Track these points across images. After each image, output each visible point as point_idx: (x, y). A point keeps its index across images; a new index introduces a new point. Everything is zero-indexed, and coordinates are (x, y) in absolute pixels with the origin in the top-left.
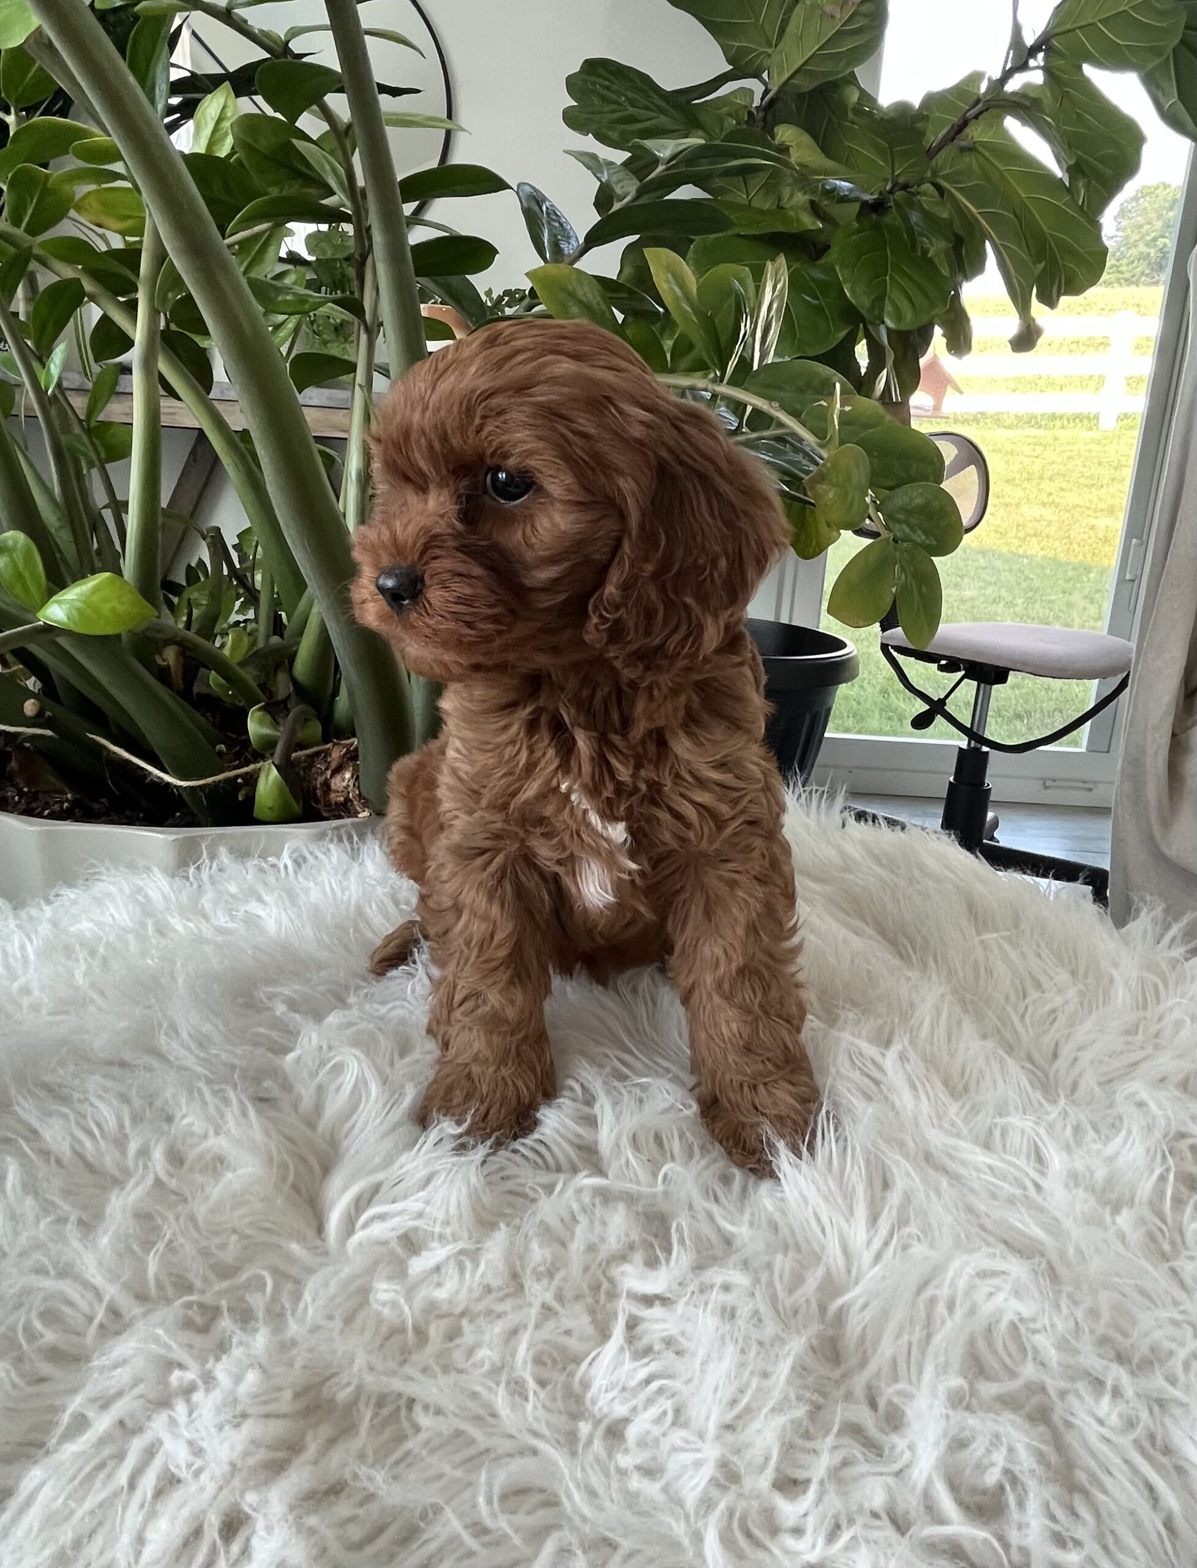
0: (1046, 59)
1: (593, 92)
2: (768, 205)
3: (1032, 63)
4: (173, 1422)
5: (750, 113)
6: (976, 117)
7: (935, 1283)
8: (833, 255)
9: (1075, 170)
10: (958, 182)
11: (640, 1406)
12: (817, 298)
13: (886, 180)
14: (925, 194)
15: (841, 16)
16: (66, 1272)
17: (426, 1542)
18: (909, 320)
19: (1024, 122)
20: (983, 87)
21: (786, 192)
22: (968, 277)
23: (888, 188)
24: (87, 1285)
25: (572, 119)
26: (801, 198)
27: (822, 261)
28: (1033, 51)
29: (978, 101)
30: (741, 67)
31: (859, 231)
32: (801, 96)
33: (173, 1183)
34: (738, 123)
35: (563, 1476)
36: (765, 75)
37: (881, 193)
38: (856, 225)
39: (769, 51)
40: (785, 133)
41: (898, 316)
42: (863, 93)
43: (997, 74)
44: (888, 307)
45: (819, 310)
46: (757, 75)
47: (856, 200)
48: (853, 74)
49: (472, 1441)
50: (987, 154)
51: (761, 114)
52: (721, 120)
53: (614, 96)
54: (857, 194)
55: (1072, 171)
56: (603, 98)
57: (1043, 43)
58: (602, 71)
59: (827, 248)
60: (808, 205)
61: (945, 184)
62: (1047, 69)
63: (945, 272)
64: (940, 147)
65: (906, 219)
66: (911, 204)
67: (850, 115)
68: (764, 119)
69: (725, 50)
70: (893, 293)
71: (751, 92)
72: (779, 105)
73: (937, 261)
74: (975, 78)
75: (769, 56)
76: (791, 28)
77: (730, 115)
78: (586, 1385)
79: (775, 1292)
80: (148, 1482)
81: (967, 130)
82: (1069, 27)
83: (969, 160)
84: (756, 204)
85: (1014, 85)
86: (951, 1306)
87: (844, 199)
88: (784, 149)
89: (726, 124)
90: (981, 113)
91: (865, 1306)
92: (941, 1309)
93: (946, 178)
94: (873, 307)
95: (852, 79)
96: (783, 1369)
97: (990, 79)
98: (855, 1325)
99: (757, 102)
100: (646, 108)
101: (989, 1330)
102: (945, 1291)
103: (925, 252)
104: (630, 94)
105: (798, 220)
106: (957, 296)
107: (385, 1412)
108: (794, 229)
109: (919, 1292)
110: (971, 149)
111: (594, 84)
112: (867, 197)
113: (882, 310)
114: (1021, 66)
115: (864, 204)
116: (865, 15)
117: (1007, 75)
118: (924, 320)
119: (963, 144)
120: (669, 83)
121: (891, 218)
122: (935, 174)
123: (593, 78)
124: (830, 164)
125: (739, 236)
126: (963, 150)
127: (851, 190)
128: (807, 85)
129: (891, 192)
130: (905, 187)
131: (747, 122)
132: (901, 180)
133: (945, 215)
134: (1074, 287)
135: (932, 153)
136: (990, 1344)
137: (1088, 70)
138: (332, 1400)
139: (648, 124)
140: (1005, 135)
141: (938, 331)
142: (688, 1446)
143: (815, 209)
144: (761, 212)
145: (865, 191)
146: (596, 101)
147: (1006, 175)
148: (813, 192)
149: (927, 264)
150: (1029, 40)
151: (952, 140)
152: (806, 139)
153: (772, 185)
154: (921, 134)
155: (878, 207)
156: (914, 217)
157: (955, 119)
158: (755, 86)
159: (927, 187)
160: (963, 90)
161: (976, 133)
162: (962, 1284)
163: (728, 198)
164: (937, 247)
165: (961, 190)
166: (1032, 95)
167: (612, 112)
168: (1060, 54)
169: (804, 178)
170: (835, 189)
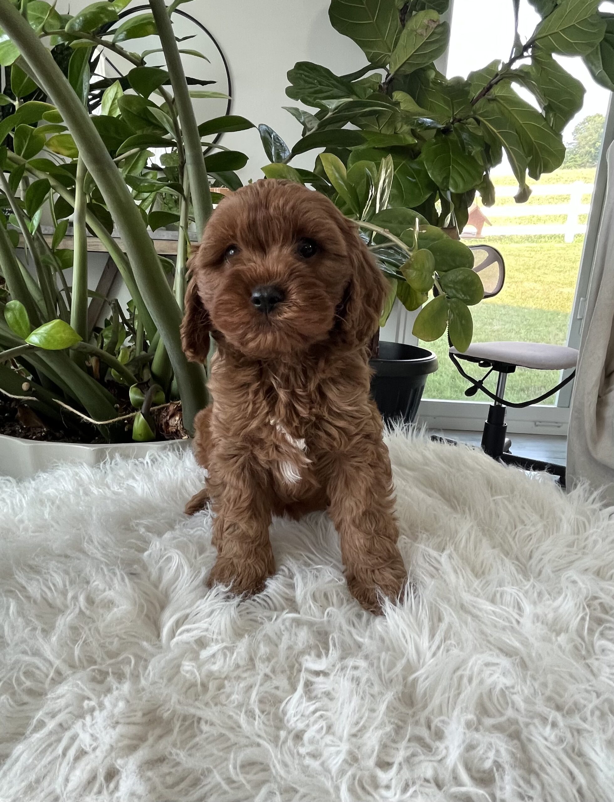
0: (532, 52)
1: (300, 78)
2: (390, 132)
3: (525, 54)
4: (84, 725)
5: (380, 86)
6: (496, 83)
7: (463, 668)
8: (423, 156)
9: (548, 108)
10: (487, 117)
11: (311, 724)
12: (415, 178)
13: (450, 117)
14: (470, 124)
15: (426, 35)
16: (36, 653)
17: (204, 786)
18: (462, 189)
19: (522, 85)
20: (500, 68)
21: (399, 125)
22: (493, 165)
23: (451, 121)
24: (46, 660)
25: (290, 93)
26: (406, 128)
27: (417, 160)
28: (526, 48)
29: (497, 75)
30: (375, 63)
31: (435, 144)
32: (407, 76)
33: (88, 613)
34: (374, 91)
35: (272, 756)
36: (388, 67)
37: (447, 124)
38: (434, 140)
39: (390, 54)
40: (398, 96)
41: (456, 186)
42: (438, 73)
43: (507, 61)
44: (451, 181)
45: (416, 184)
46: (383, 67)
47: (434, 128)
48: (433, 64)
49: (229, 739)
50: (502, 102)
51: (386, 86)
52: (365, 90)
53: (310, 80)
54: (435, 125)
55: (546, 109)
56: (305, 81)
57: (532, 44)
58: (304, 67)
59: (419, 153)
60: (410, 132)
61: (481, 119)
62: (533, 57)
63: (481, 163)
64: (477, 99)
65: (459, 136)
66: (462, 129)
67: (431, 85)
68: (387, 89)
69: (367, 54)
70: (453, 174)
71: (380, 75)
72: (395, 81)
73: (476, 158)
74: (496, 63)
75: (390, 56)
76: (401, 42)
77: (370, 87)
78: (284, 713)
79: (381, 670)
80: (72, 753)
81: (492, 90)
82: (544, 34)
83: (493, 105)
84: (383, 132)
85: (516, 66)
86: (470, 680)
87: (428, 128)
88: (397, 104)
89: (368, 92)
90: (499, 81)
91: (427, 678)
92: (465, 680)
93: (481, 115)
94: (443, 183)
95: (432, 67)
96: (382, 708)
97: (503, 63)
98: (421, 688)
99: (383, 80)
100: (328, 86)
101: (490, 691)
102: (467, 673)
103: (470, 153)
104: (319, 79)
105: (405, 139)
106: (487, 175)
107: (187, 723)
108: (403, 144)
109: (454, 672)
110: (494, 100)
111: (301, 74)
112: (440, 126)
113: (448, 183)
114: (520, 56)
115: (439, 130)
116: (438, 34)
117: (512, 61)
118: (470, 187)
119: (490, 97)
120: (339, 72)
121: (453, 137)
122: (475, 112)
123: (301, 72)
124: (420, 110)
125: (374, 148)
126: (489, 100)
127: (432, 123)
128: (409, 70)
129: (453, 123)
130: (459, 121)
131: (379, 91)
132: (458, 117)
133: (480, 134)
134: (548, 169)
135: (474, 102)
136: (490, 699)
137: (555, 56)
138: (161, 718)
139: (328, 94)
140: (511, 91)
141: (477, 194)
142: (333, 744)
143: (413, 133)
144: (385, 135)
145: (439, 123)
146: (302, 82)
147: (513, 112)
148: (412, 124)
149: (471, 159)
150: (524, 42)
151: (484, 95)
152: (409, 97)
153: (391, 122)
154: (468, 93)
155: (446, 131)
156: (465, 136)
157: (485, 85)
158: (382, 72)
159: (471, 120)
160: (490, 70)
161: (496, 91)
162: (476, 669)
163: (370, 129)
164: (476, 150)
165: (489, 121)
166: (526, 71)
167: (311, 88)
168: (539, 49)
169: (408, 118)
170: (423, 123)
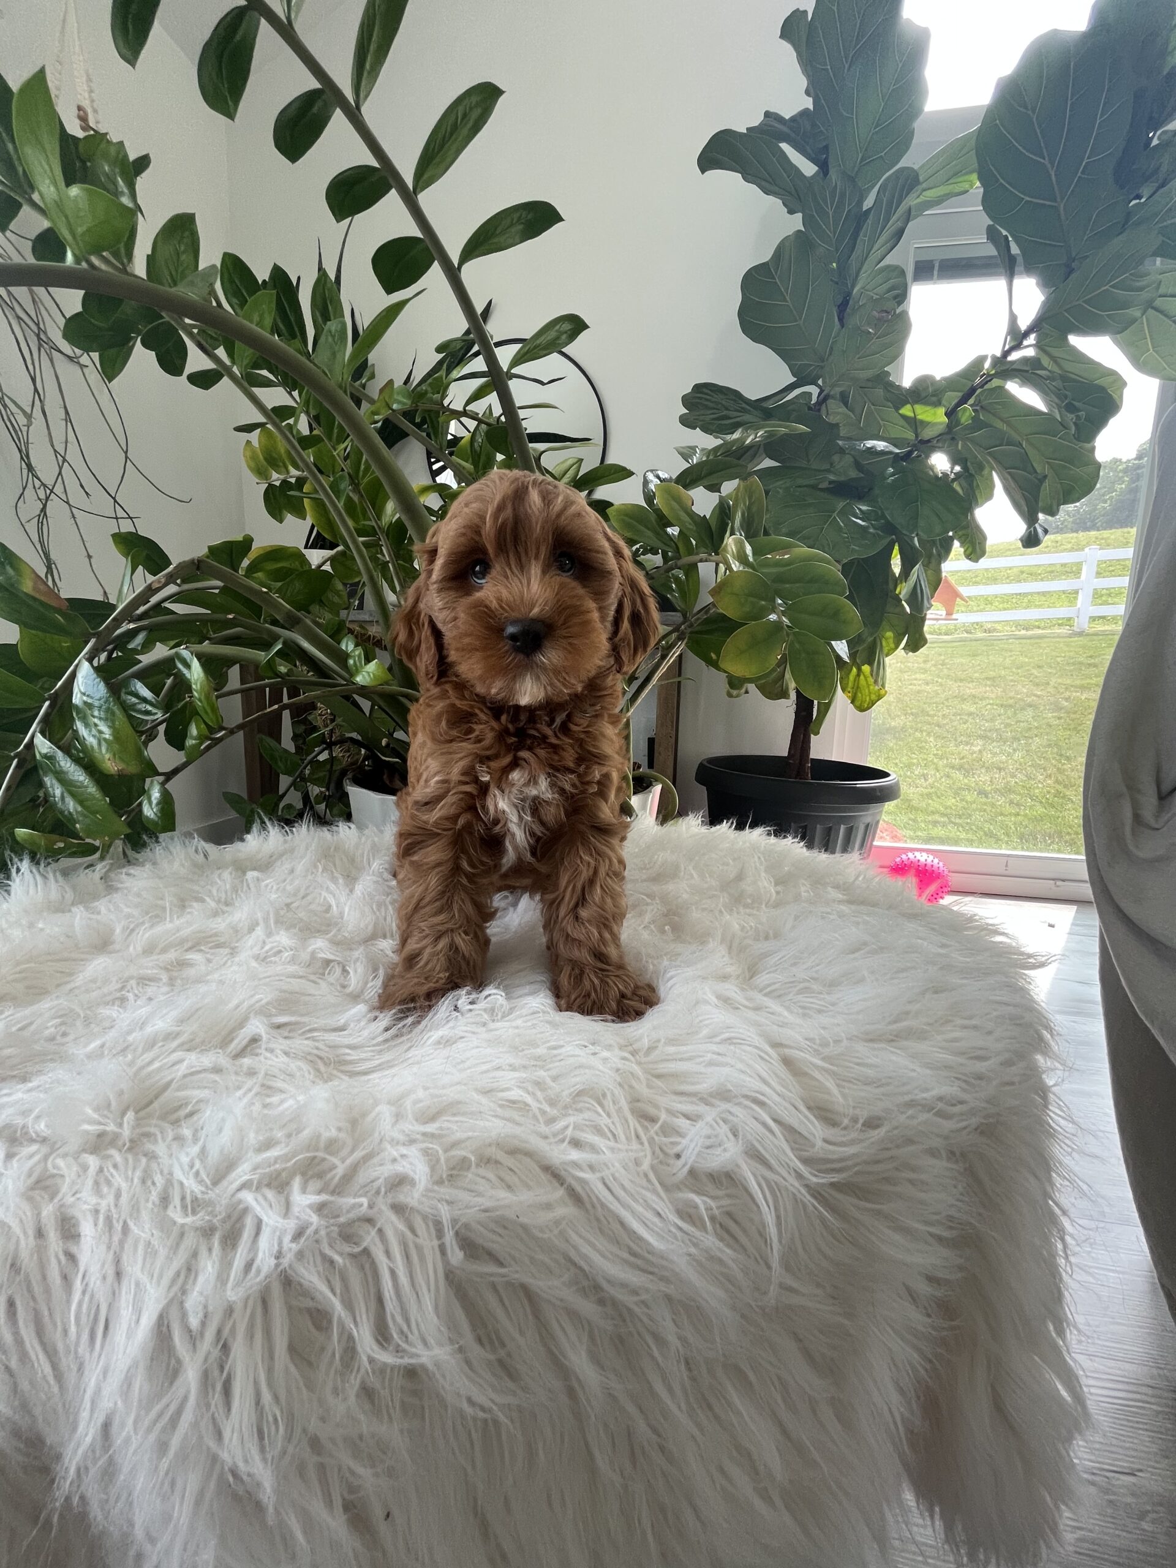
0: (1037, 338)
1: (699, 403)
3: (1026, 342)
19: (1023, 383)
20: (987, 365)
25: (685, 421)
28: (1026, 335)
29: (984, 374)
30: (802, 379)
36: (820, 382)
37: (908, 447)
39: (823, 364)
41: (929, 530)
42: (892, 384)
44: (921, 523)
46: (814, 382)
48: (885, 373)
50: (992, 411)
51: (817, 407)
53: (714, 405)
54: (891, 449)
56: (706, 406)
57: (1035, 327)
58: (704, 390)
62: (1038, 346)
69: (790, 367)
74: (981, 360)
75: (822, 367)
76: (839, 346)
81: (975, 397)
82: (1056, 311)
85: (1013, 358)
90: (986, 382)
94: (907, 525)
95: (885, 376)
97: (992, 359)
100: (736, 411)
104: (724, 403)
105: (846, 474)
106: (972, 517)
112: (898, 451)
113: (915, 525)
114: (1017, 346)
115: (897, 455)
117: (1006, 354)
120: (752, 394)
123: (701, 396)
127: (886, 447)
130: (926, 442)
132: (923, 438)
134: (1071, 498)
137: (1073, 338)
140: (1007, 395)
145: (897, 446)
146: (701, 409)
155: (907, 457)
157: (965, 390)
160: (971, 371)
163: (795, 464)
166: (1028, 364)
167: (713, 414)
